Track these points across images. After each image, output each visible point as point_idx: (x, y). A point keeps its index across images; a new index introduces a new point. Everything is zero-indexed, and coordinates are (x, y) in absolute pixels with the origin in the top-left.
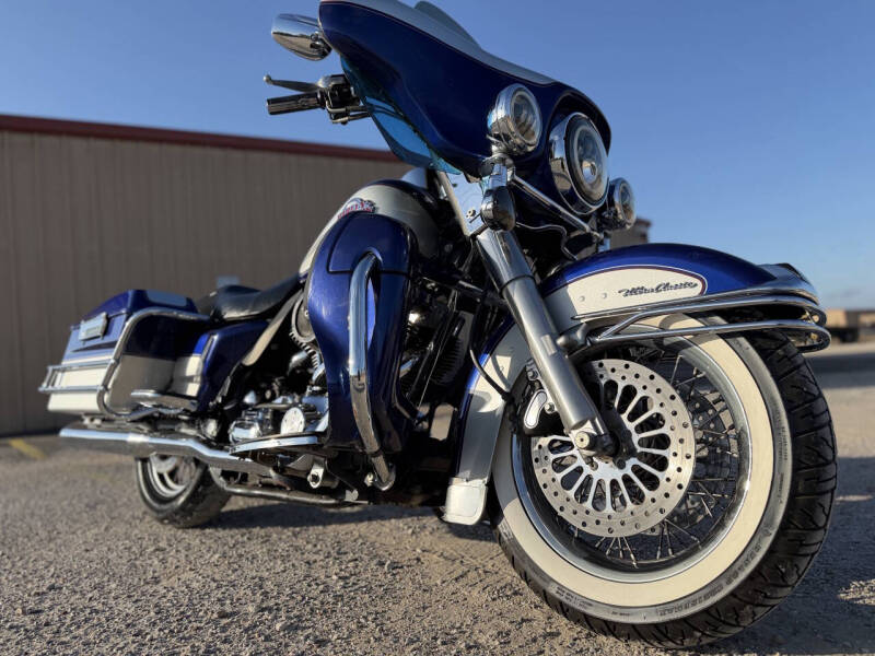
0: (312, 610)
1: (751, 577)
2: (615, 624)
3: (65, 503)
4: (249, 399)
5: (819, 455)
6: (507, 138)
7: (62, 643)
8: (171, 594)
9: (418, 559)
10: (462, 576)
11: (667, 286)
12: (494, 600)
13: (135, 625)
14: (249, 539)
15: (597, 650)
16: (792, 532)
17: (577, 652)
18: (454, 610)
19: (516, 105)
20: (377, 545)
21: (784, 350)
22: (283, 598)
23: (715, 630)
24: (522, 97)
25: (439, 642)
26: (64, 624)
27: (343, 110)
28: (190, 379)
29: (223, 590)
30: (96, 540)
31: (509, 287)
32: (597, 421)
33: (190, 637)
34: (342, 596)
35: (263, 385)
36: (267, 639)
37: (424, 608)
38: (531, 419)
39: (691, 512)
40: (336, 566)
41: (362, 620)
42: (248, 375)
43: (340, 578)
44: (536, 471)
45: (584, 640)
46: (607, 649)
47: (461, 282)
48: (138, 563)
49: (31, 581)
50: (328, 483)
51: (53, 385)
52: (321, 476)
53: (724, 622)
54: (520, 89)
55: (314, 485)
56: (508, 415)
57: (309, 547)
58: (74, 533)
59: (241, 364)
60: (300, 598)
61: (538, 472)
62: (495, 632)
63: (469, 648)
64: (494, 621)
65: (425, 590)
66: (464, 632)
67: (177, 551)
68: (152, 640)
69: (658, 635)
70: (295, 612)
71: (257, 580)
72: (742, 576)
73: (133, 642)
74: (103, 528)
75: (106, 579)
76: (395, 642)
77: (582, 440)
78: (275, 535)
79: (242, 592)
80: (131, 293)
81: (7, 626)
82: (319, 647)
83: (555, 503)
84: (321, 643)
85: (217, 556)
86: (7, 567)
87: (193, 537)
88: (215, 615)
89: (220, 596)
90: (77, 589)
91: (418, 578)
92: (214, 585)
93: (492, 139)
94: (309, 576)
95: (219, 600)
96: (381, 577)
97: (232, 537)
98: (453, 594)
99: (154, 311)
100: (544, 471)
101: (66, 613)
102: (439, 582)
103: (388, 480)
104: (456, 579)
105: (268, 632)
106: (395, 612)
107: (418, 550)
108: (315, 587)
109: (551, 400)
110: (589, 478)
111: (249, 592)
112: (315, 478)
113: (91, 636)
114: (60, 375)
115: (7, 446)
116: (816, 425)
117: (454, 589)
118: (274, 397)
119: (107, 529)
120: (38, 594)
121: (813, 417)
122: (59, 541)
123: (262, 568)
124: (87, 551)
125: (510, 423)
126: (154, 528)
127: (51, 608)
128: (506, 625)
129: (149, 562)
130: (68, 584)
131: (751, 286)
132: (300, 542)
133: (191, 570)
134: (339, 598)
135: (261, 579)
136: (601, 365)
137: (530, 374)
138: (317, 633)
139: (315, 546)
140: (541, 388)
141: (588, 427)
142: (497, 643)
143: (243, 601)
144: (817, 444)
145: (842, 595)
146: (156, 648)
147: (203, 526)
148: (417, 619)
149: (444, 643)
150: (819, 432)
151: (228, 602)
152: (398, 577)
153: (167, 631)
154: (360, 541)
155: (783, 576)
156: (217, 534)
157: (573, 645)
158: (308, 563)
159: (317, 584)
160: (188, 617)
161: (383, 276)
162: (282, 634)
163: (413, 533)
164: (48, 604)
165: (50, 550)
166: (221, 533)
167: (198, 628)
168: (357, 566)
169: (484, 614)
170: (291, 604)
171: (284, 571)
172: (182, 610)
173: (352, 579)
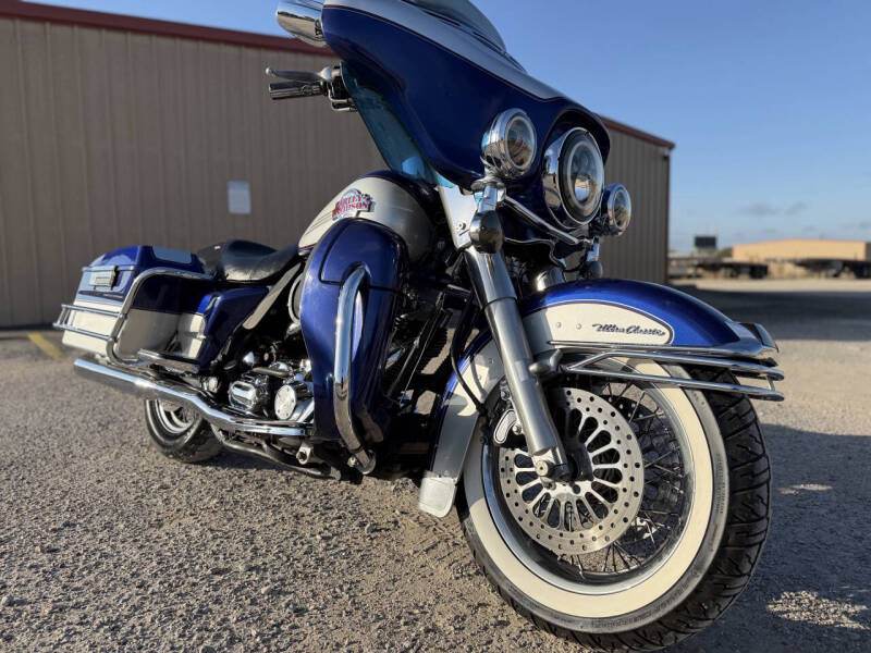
0: (295, 573)
1: (677, 610)
2: (557, 627)
3: (80, 418)
4: (249, 358)
5: (753, 512)
6: (498, 163)
7: (77, 589)
8: (172, 541)
9: (396, 523)
10: (433, 548)
11: (637, 329)
12: (457, 578)
13: (138, 575)
14: (245, 482)
15: (539, 645)
16: (718, 576)
17: (521, 646)
18: (421, 585)
19: (510, 131)
20: (361, 501)
21: (737, 409)
22: (271, 557)
23: (641, 646)
24: (519, 123)
25: (402, 622)
26: (77, 567)
27: (345, 101)
28: (194, 335)
29: (218, 541)
30: (107, 469)
31: (492, 306)
32: (557, 450)
33: (187, 594)
34: (322, 559)
35: (262, 347)
36: (253, 602)
37: (394, 581)
38: (500, 435)
39: (639, 529)
40: (321, 523)
41: (338, 590)
42: (248, 337)
43: (323, 538)
44: (501, 480)
45: (529, 633)
46: (547, 646)
47: (450, 286)
48: (144, 501)
49: (49, 514)
50: (315, 460)
51: (66, 323)
52: (308, 454)
53: (649, 641)
54: (517, 114)
55: (302, 462)
56: (480, 425)
57: (299, 497)
58: (87, 458)
59: (241, 326)
60: (285, 559)
61: (503, 482)
62: (452, 616)
63: (427, 631)
64: (454, 603)
65: (397, 561)
66: (426, 613)
67: (180, 490)
68: (153, 593)
69: (592, 642)
70: (280, 574)
71: (249, 533)
72: (670, 608)
73: (137, 595)
74: (113, 455)
75: (114, 518)
76: (364, 618)
77: (542, 468)
78: (269, 480)
79: (235, 546)
80: (139, 248)
81: (28, 565)
82: (297, 616)
83: (516, 512)
84: (299, 612)
85: (215, 501)
86: (27, 495)
87: (194, 474)
88: (209, 572)
89: (215, 548)
90: (90, 527)
91: (393, 544)
92: (210, 535)
93: (485, 162)
94: (296, 532)
95: (214, 553)
96: (360, 540)
97: (230, 478)
98: (422, 566)
99: (159, 271)
100: (509, 482)
101: (79, 554)
102: (411, 552)
103: (369, 466)
104: (427, 551)
105: (254, 594)
106: (369, 582)
107: (397, 512)
108: (299, 546)
109: (518, 423)
110: (547, 496)
111: (240, 546)
112: (303, 456)
113: (100, 584)
114: (73, 312)
115: (26, 339)
116: (755, 484)
117: (423, 562)
118: (271, 360)
119: (117, 456)
120: (54, 530)
121: (753, 476)
122: (74, 467)
123: (255, 519)
124: (99, 481)
125: (482, 434)
126: (160, 459)
127: (66, 547)
128: (463, 608)
129: (155, 500)
130: (82, 521)
131: (714, 346)
132: (292, 491)
133: (191, 515)
134: (320, 561)
135: (253, 532)
136: (569, 393)
137: (503, 394)
138: (297, 601)
139: (305, 496)
140: (512, 407)
141: (549, 456)
142: (452, 628)
143: (235, 557)
144: (753, 501)
145: (770, 606)
146: (156, 603)
147: (204, 463)
148: (386, 593)
149: (406, 624)
150: (757, 490)
151: (221, 557)
152: (375, 542)
153: (166, 585)
154: (346, 495)
155: (705, 612)
156: (217, 473)
157: (519, 637)
158: (296, 517)
159: (303, 544)
160: (185, 570)
161: (371, 291)
162: (266, 598)
163: (396, 489)
164: (63, 542)
165: (66, 478)
166: (222, 472)
167: (194, 584)
168: (340, 526)
169: (445, 593)
170: (277, 564)
171: (274, 525)
172: (180, 561)
173: (334, 541)
